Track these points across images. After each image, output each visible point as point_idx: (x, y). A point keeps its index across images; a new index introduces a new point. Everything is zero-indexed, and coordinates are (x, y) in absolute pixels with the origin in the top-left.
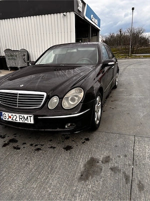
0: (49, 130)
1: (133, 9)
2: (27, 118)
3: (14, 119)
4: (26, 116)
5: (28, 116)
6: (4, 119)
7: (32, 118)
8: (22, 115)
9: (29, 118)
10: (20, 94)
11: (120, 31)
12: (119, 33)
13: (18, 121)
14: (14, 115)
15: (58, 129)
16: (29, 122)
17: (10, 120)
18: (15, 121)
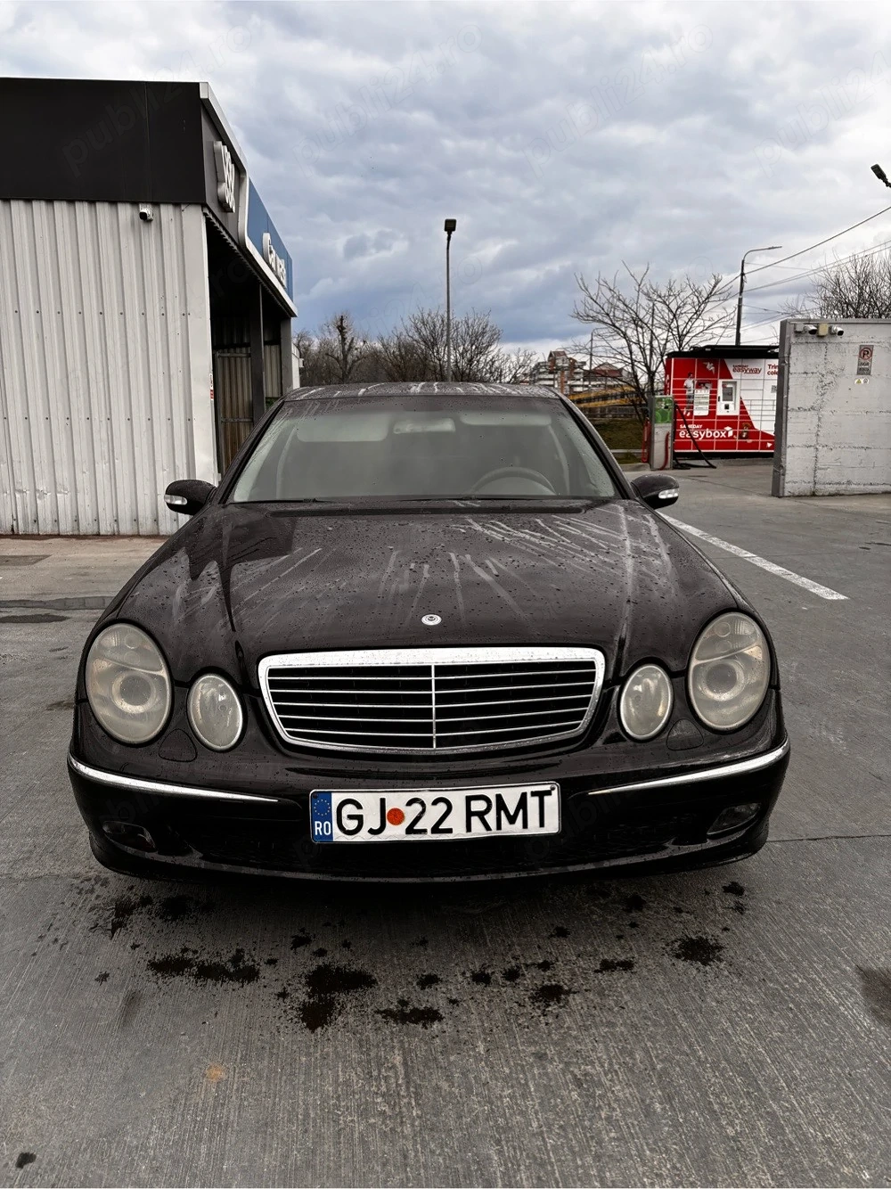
0: (623, 861)
1: (450, 226)
2: (522, 803)
3: (427, 823)
4: (511, 796)
5: (528, 790)
6: (339, 837)
7: (552, 802)
8: (491, 794)
9: (533, 803)
10: (441, 670)
11: (341, 329)
12: (335, 337)
13: (459, 832)
14: (428, 796)
15: (672, 850)
16: (534, 829)
17: (395, 833)
18: (429, 836)
